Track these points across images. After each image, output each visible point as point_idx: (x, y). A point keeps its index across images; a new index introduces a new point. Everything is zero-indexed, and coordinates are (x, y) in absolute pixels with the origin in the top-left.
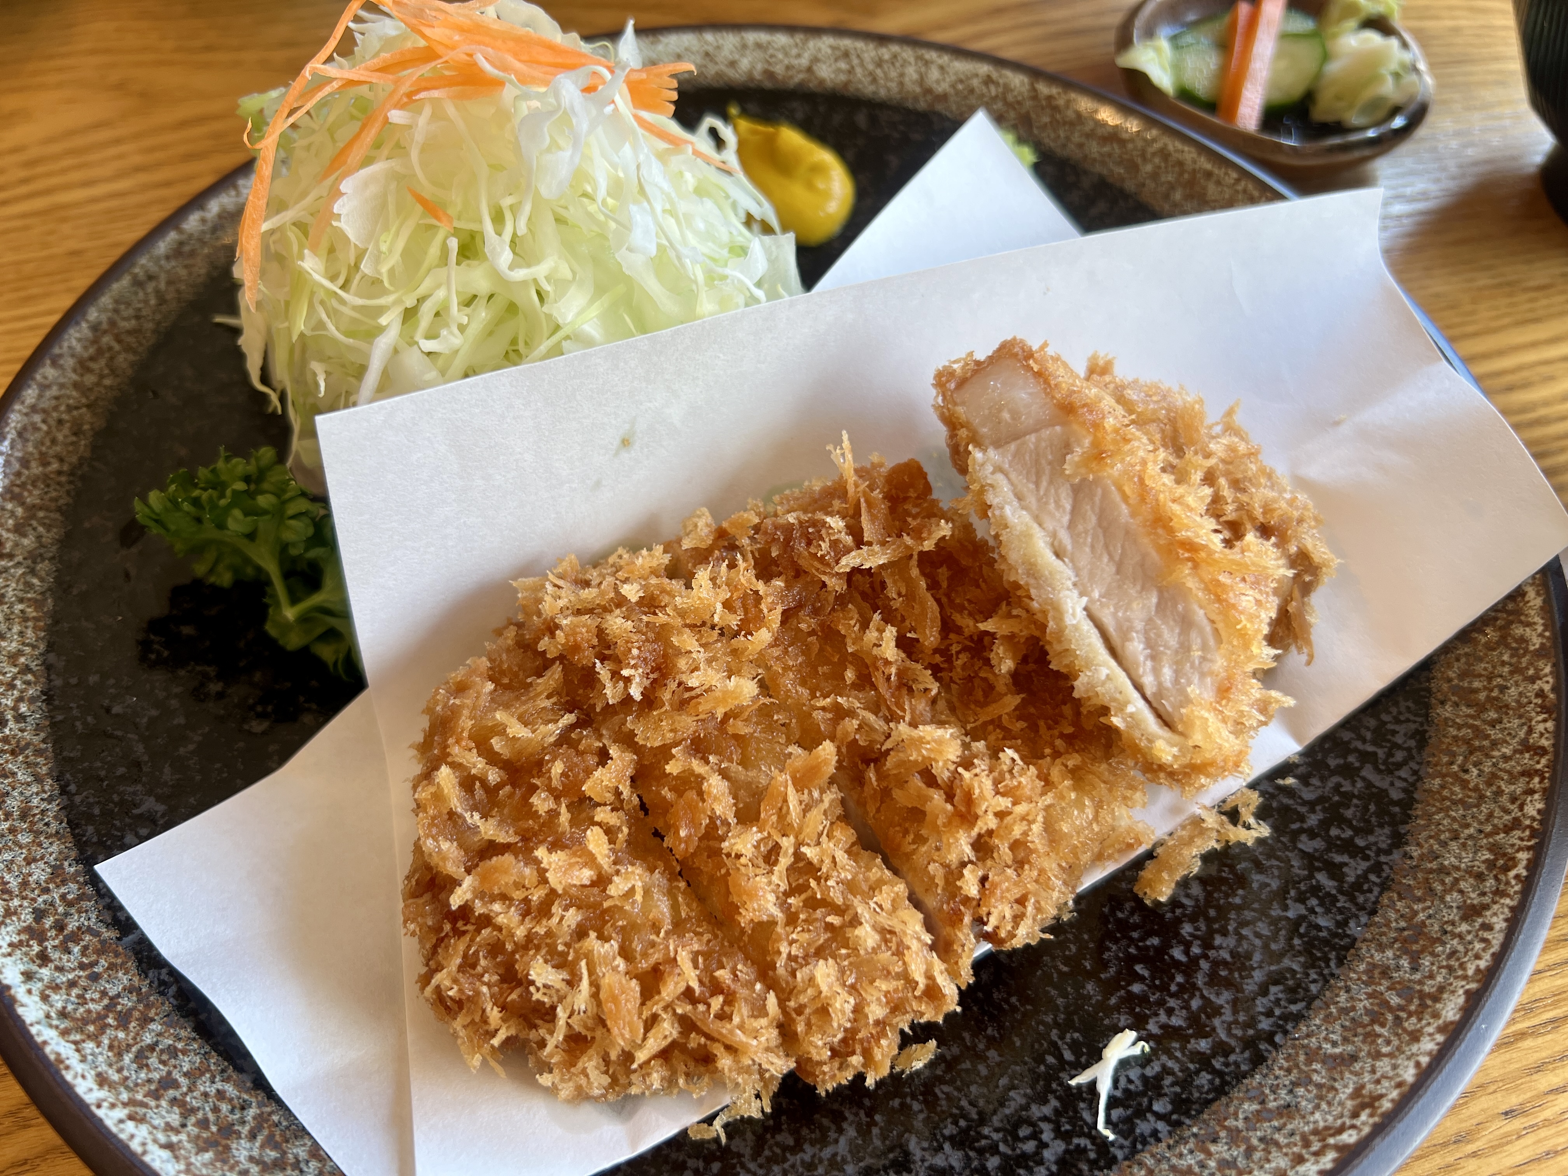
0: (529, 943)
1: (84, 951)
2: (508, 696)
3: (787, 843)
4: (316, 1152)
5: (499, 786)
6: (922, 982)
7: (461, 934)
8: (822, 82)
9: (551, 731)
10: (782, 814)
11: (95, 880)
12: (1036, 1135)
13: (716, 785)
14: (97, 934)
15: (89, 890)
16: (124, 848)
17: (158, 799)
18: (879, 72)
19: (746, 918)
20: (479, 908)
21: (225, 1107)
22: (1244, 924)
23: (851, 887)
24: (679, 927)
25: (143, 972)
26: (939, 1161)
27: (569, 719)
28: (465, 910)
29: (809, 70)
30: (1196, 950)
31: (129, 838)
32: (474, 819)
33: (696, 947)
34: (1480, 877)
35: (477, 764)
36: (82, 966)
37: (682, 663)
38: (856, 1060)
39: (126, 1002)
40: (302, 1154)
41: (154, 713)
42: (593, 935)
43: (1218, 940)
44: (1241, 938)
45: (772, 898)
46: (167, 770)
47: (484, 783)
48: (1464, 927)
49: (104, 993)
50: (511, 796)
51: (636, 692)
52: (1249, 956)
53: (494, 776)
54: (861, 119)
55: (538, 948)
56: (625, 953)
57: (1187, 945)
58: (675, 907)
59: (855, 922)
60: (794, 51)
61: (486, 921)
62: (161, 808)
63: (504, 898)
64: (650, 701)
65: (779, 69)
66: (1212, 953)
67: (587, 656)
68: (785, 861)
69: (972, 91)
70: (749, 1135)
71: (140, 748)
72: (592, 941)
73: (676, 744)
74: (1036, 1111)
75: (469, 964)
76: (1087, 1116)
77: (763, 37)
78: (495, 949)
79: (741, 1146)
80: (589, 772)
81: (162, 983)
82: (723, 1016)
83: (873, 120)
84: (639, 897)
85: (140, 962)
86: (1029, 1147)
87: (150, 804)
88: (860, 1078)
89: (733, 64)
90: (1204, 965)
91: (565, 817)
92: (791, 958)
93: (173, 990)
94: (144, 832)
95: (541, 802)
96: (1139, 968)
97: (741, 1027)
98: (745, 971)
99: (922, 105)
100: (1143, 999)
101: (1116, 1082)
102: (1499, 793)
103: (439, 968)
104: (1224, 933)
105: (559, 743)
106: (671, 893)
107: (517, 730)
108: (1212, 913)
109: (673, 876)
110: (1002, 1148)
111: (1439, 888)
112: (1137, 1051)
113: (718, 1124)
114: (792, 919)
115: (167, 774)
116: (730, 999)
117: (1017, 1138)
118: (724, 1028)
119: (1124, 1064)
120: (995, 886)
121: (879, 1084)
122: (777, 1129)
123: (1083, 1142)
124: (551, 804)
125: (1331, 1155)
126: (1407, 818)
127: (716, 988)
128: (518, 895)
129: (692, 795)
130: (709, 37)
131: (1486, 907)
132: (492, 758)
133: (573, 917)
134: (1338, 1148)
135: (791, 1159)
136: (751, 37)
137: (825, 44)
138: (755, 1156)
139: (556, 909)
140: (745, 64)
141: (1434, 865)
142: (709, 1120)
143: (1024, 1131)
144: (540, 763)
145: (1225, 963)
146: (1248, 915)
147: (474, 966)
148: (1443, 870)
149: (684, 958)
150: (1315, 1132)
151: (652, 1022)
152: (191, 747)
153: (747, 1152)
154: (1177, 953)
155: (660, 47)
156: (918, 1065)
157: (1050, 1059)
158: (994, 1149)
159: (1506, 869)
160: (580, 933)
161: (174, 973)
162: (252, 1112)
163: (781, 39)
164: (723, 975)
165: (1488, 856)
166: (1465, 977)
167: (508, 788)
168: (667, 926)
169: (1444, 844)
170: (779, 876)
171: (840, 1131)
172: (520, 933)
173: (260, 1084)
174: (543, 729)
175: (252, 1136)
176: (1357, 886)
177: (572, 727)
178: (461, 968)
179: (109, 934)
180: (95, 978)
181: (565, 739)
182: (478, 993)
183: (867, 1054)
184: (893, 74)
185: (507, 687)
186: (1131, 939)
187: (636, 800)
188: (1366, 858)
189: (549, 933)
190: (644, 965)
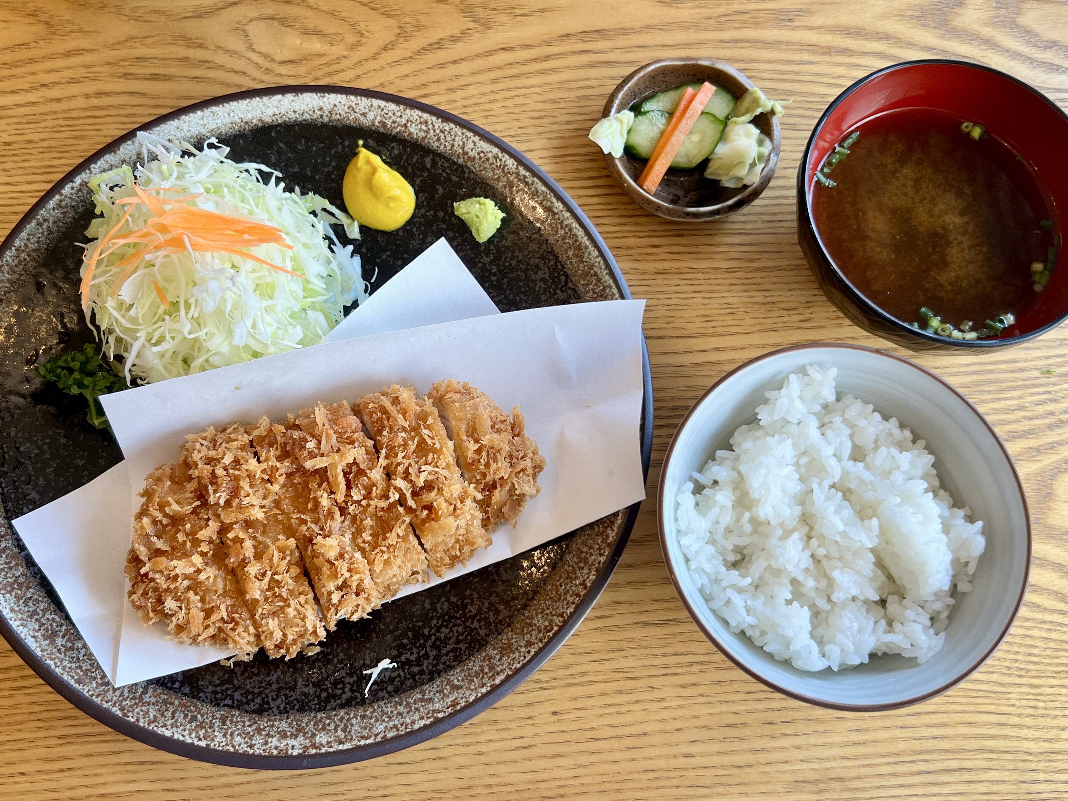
0: (168, 590)
1: (7, 558)
2: (176, 487)
3: (269, 573)
4: (85, 646)
5: (167, 525)
6: (311, 629)
7: (144, 582)
8: (411, 134)
9: (188, 509)
10: (271, 560)
11: (11, 527)
12: (342, 689)
13: (248, 544)
14: (12, 550)
15: (9, 531)
16: (23, 514)
17: (38, 493)
18: (442, 136)
19: (248, 597)
20: (151, 575)
21: (54, 625)
22: (454, 626)
23: (291, 592)
24: (225, 594)
25: (28, 568)
26: (306, 690)
27: (198, 503)
28: (146, 574)
29: (405, 125)
30: (433, 631)
31: (25, 510)
32: (154, 539)
33: (228, 603)
34: (540, 631)
35: (159, 516)
36: (6, 563)
37: (243, 493)
38: (283, 651)
39: (22, 579)
40: (80, 646)
41: (37, 451)
42: (191, 592)
43: (443, 629)
44: (452, 631)
45: (259, 592)
46: (41, 479)
47: (161, 522)
48: (523, 649)
49: (14, 575)
50: (171, 530)
51: (222, 502)
52: (451, 638)
53: (165, 521)
54: (428, 162)
55: (171, 592)
56: (202, 600)
57: (431, 628)
58: (225, 585)
59: (289, 606)
60: (399, 114)
61: (153, 580)
62: (37, 497)
63: (161, 572)
64: (228, 503)
65: (389, 122)
66: (438, 634)
67: (207, 481)
68: (267, 579)
69: (488, 159)
70: (242, 667)
71: (30, 468)
72: (191, 594)
73: (236, 523)
74: (348, 680)
75: (145, 594)
76: (364, 685)
77: (382, 103)
78: (156, 589)
79: (239, 670)
80: (201, 529)
81: (35, 573)
82: (233, 629)
83: (434, 164)
84: (211, 580)
85: (27, 563)
86: (339, 692)
87: (34, 495)
88: (284, 657)
89: (364, 114)
90: (433, 638)
91: (188, 545)
92: (262, 614)
93: (39, 576)
94: (31, 507)
95: (181, 537)
96: (409, 633)
97: (239, 635)
98: (244, 615)
99: (461, 161)
100: (405, 646)
101: (379, 674)
102: (565, 599)
103: (134, 593)
104: (446, 627)
105: (192, 513)
106: (225, 580)
107: (175, 507)
108: (446, 618)
109: (227, 574)
110: (330, 690)
111: (525, 631)
112: (391, 666)
113: (231, 661)
114: (266, 599)
115: (41, 481)
116: (237, 624)
117: (336, 688)
118: (232, 634)
119: (385, 670)
120: (346, 600)
121: (291, 660)
122: (253, 667)
123: (358, 695)
124: (185, 538)
125: (432, 719)
126: (533, 598)
127: (233, 620)
128: (166, 573)
129: (238, 545)
130: (352, 98)
131: (534, 644)
132: (166, 515)
133: (186, 583)
134: (435, 718)
135: (255, 678)
136: (376, 102)
137: (416, 114)
138: (242, 675)
139: (180, 580)
140: (371, 116)
141: (529, 621)
142: (228, 659)
143: (340, 686)
144: (183, 520)
145: (440, 640)
146: (459, 622)
147: (147, 594)
148: (530, 625)
149: (223, 607)
150: (433, 711)
151: (207, 627)
152: (51, 469)
153: (240, 673)
154: (426, 631)
155: (325, 99)
156: (310, 654)
157: (362, 662)
158: (326, 690)
159: (549, 631)
160: (189, 588)
161: (39, 569)
162: (64, 628)
163: (392, 106)
164: (236, 616)
165: (547, 623)
166: (510, 669)
167: (170, 527)
168: (220, 592)
169: (537, 614)
170: (265, 583)
171: (276, 671)
172: (164, 586)
173: (67, 618)
174: (186, 508)
175: (63, 637)
176: (501, 622)
177: (197, 507)
178: (142, 595)
179: (16, 550)
180: (11, 568)
181: (195, 512)
182: (146, 604)
183: (288, 650)
184: (449, 139)
185: (176, 483)
186: (412, 621)
187: (218, 541)
188: (510, 611)
189: (176, 588)
190: (208, 607)
